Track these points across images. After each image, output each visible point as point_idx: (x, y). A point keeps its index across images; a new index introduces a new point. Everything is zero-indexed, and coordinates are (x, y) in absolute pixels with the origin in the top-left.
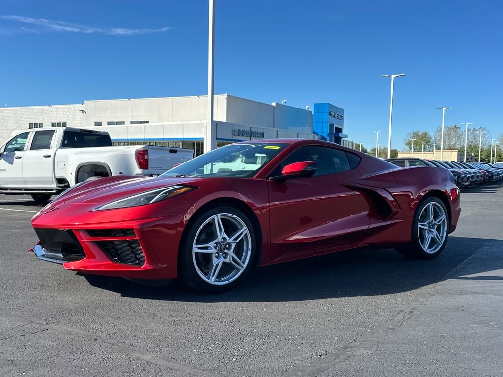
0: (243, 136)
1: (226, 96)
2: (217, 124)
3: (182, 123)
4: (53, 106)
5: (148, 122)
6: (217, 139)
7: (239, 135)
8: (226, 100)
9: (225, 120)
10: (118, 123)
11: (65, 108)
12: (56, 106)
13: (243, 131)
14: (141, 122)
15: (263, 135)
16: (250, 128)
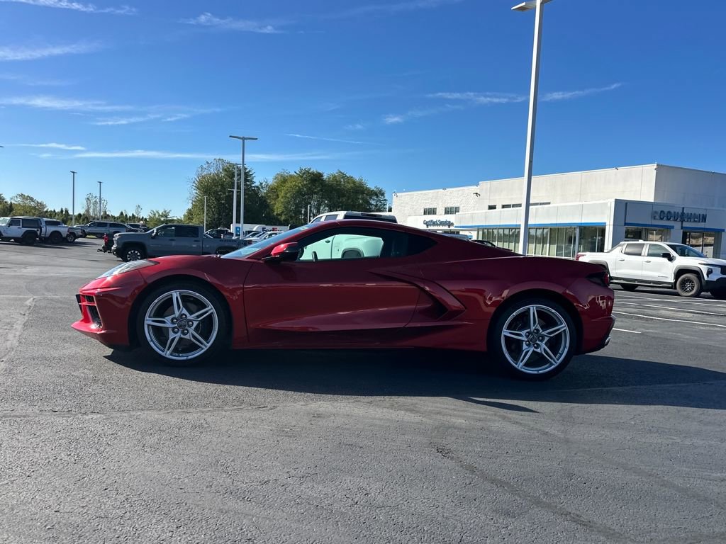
0: (668, 219)
1: (655, 166)
2: (626, 204)
3: (581, 203)
4: (448, 190)
5: (549, 203)
6: (626, 224)
7: (662, 219)
8: (655, 171)
9: (652, 200)
10: (514, 206)
11: (459, 191)
12: (451, 189)
13: (669, 212)
14: (541, 204)
15: (704, 219)
16: (683, 208)
